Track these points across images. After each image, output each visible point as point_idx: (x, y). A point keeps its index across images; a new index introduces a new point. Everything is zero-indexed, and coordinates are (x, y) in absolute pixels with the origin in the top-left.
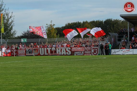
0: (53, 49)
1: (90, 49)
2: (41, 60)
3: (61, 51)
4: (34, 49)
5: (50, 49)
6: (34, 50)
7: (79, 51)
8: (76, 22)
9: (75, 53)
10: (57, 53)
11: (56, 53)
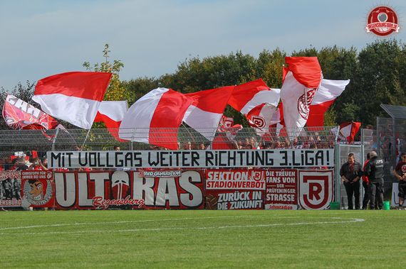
0: (120, 178)
1: (293, 180)
2: (56, 229)
3: (155, 188)
4: (27, 175)
5: (106, 176)
6: (27, 182)
7: (241, 191)
8: (227, 55)
9: (220, 200)
10: (137, 195)
11: (132, 198)
